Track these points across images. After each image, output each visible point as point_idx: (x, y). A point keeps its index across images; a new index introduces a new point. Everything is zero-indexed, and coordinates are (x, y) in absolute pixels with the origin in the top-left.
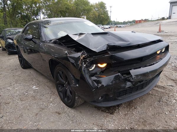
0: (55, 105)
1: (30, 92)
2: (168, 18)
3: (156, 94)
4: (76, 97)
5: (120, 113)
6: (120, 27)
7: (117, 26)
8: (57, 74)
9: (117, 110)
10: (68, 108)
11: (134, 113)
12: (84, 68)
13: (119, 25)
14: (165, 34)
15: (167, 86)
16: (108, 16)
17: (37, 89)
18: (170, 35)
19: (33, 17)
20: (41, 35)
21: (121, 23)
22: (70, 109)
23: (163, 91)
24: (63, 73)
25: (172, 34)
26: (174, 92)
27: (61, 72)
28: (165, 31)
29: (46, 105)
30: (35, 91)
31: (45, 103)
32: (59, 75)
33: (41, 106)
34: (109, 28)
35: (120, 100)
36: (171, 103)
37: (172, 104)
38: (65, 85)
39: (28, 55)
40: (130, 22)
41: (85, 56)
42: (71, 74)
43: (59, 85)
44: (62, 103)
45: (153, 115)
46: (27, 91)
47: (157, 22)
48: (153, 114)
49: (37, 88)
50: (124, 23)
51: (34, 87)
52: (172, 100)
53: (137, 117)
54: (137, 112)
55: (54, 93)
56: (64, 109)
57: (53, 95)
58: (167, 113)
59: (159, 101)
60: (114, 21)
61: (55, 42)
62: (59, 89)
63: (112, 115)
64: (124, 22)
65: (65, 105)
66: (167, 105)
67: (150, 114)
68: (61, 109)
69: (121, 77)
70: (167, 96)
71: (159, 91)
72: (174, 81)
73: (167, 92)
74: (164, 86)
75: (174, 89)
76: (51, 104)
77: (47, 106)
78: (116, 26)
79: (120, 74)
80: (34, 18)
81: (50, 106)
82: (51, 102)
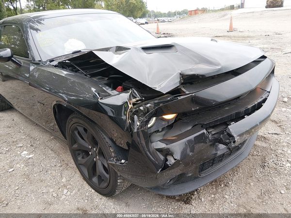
0: (74, 192)
1: (18, 165)
2: (239, 7)
3: (255, 152)
4: (119, 181)
5: (203, 199)
6: (164, 21)
7: (158, 20)
8: (73, 132)
9: (196, 193)
10: (100, 196)
11: (226, 196)
12: (138, 129)
13: (161, 18)
14: (240, 34)
15: (270, 136)
16: (143, 3)
17: (32, 158)
18: (248, 37)
19: (6, 5)
20: (28, 43)
21: (164, 15)
22: (104, 198)
23: (264, 145)
24: (85, 130)
25: (251, 34)
26: (283, 146)
27: (81, 129)
28: (238, 30)
29: (55, 195)
30: (27, 162)
31: (52, 190)
32: (76, 133)
33: (45, 196)
34: (146, 23)
35: (203, 177)
36: (285, 170)
37: (286, 172)
38: (90, 153)
39: (3, 83)
40: (179, 13)
41: (137, 101)
42: (105, 137)
43: (77, 152)
44: (87, 187)
45: (259, 197)
46: (11, 162)
47: (223, 13)
48: (259, 194)
49: (31, 156)
50: (169, 15)
51: (25, 152)
52: (284, 163)
53: (232, 205)
54: (232, 195)
55: (67, 165)
56: (92, 200)
57: (67, 169)
58: (283, 192)
59: (264, 167)
60: (153, 11)
61: (62, 65)
62: (79, 159)
63: (187, 205)
64: (169, 12)
65: (93, 191)
66: (279, 174)
67: (253, 196)
68: (86, 201)
69: (208, 137)
70: (273, 155)
71: (258, 146)
72: (277, 123)
73: (272, 147)
74: (265, 136)
75: (282, 141)
76: (65, 191)
77: (58, 197)
78: (156, 19)
79: (205, 131)
80: (8, 7)
81: (64, 197)
82: (65, 186)
